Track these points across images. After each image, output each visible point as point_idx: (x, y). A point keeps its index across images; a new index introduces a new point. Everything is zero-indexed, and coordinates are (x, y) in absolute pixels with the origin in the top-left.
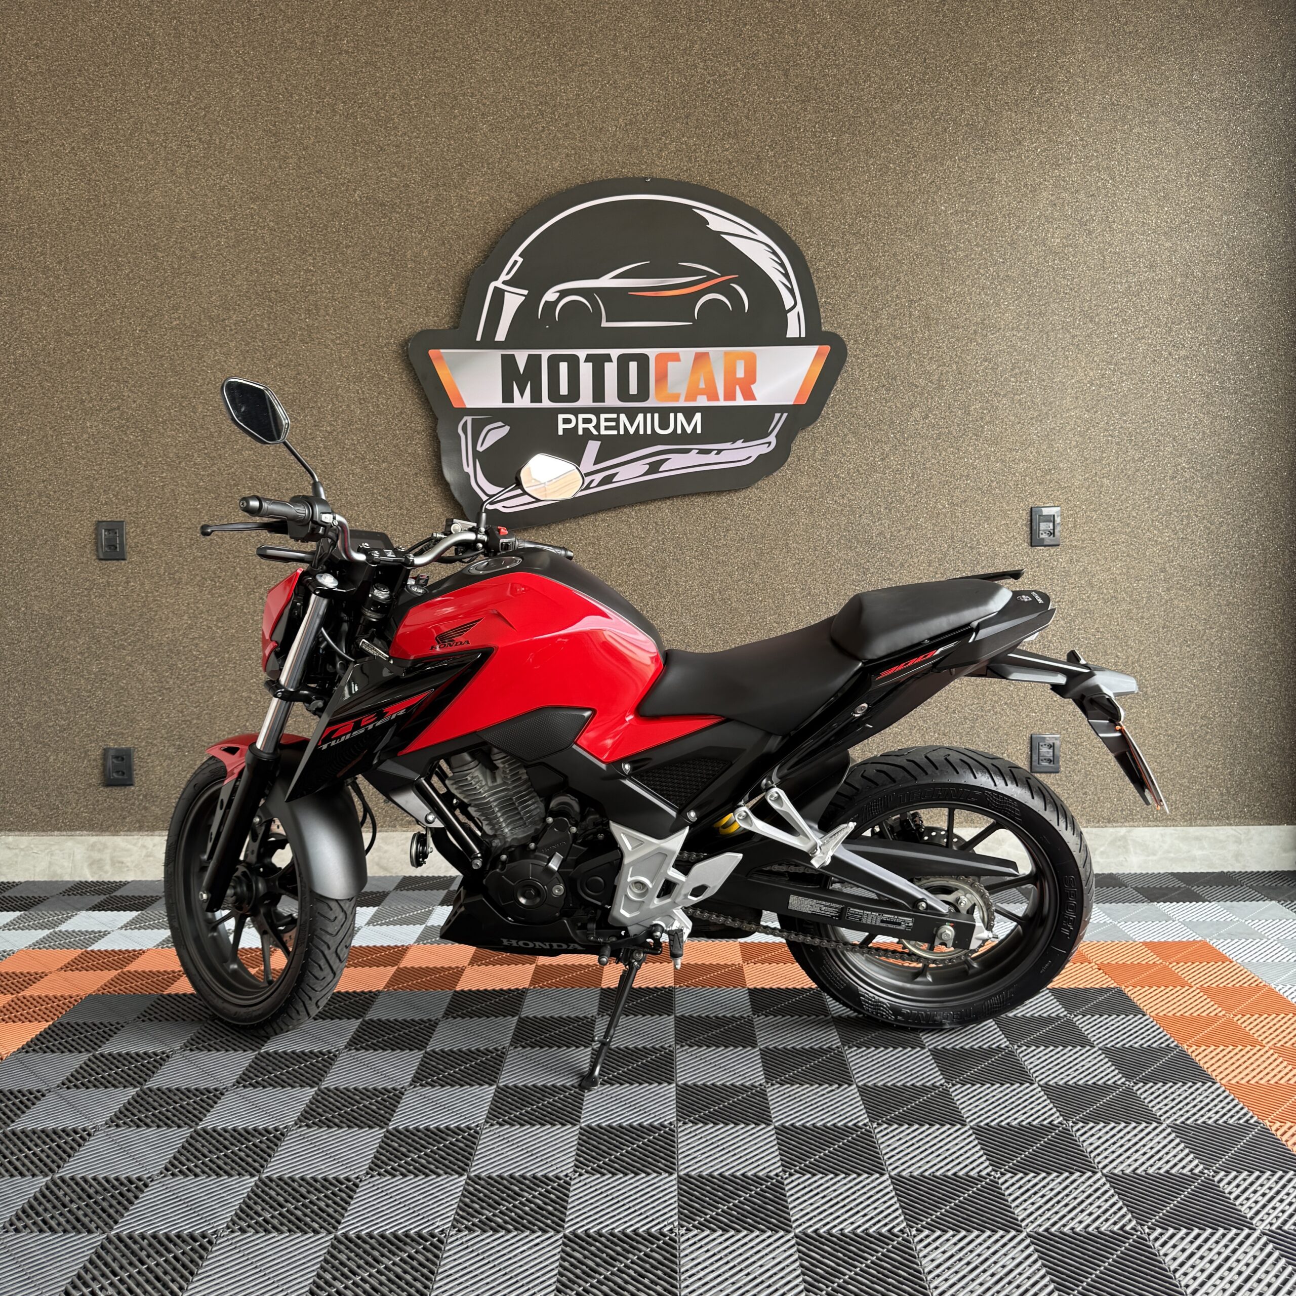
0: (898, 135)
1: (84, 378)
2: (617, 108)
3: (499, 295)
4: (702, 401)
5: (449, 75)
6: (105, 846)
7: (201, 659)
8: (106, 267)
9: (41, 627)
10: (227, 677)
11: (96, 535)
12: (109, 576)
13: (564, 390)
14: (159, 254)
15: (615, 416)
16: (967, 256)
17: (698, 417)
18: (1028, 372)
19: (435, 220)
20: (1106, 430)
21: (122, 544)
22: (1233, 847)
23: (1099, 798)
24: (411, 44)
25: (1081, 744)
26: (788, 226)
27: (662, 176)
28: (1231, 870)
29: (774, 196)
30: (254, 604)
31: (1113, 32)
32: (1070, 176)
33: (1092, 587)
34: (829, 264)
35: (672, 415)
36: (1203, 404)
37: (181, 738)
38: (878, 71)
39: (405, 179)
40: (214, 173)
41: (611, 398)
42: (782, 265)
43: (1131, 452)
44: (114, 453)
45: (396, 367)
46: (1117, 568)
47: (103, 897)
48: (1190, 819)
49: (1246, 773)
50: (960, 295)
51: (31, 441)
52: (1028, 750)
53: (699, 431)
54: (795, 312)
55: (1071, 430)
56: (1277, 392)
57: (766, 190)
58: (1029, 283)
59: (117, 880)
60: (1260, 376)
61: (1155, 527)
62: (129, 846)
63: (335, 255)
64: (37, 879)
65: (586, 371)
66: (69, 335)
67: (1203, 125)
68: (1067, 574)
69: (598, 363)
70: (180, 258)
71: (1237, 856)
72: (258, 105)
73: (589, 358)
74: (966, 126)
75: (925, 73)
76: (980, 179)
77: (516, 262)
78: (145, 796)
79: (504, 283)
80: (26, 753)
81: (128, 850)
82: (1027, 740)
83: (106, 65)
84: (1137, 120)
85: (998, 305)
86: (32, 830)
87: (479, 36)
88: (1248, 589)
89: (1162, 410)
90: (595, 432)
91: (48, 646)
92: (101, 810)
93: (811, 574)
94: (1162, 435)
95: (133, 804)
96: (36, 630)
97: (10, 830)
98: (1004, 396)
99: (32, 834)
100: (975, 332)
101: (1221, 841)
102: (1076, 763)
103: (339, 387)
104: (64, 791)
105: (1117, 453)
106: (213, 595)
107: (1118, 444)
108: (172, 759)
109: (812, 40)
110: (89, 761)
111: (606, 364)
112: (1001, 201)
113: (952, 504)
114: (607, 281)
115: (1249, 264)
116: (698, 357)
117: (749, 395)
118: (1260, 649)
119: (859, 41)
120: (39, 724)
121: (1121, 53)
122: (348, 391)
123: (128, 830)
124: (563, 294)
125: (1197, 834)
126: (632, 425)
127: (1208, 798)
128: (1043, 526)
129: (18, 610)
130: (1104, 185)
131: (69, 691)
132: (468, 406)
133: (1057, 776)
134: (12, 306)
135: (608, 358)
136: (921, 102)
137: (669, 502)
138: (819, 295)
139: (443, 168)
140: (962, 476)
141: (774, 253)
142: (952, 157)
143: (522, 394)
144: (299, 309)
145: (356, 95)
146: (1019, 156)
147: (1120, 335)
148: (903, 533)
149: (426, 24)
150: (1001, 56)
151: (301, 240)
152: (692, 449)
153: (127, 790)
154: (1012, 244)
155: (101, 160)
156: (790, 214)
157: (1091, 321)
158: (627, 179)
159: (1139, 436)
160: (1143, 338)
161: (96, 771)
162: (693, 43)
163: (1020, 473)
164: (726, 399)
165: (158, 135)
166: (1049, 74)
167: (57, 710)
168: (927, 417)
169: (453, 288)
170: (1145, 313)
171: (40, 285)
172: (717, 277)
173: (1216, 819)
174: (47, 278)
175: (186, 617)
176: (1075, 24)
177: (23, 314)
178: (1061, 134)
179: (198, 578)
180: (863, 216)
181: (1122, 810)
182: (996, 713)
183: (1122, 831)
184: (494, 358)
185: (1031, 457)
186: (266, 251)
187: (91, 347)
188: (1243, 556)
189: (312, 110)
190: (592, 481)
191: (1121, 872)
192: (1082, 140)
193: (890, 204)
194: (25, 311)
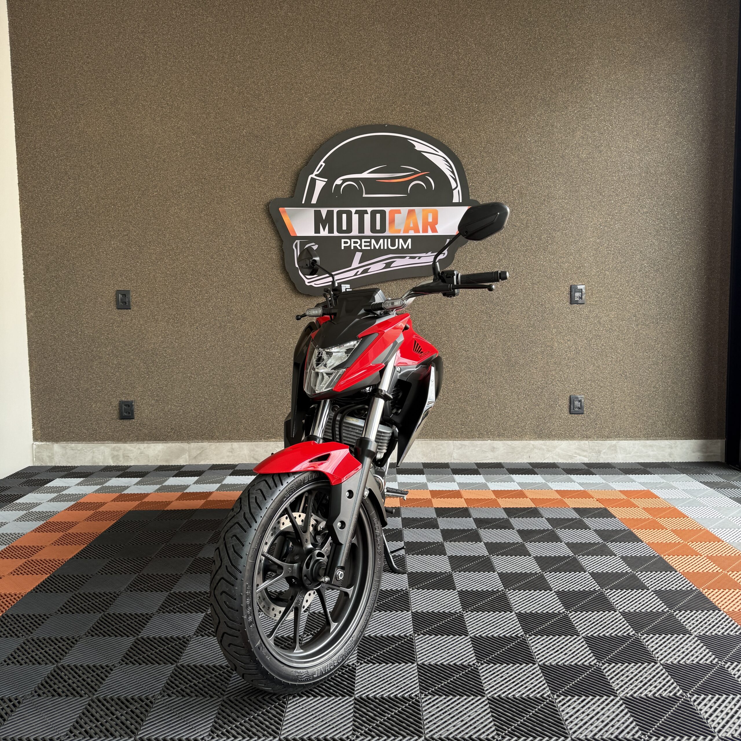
0: (508, 104)
1: (110, 220)
2: (371, 90)
3: (313, 181)
4: (412, 233)
5: (289, 73)
6: (120, 449)
7: (167, 358)
8: (121, 166)
9: (89, 342)
10: (180, 367)
11: (116, 297)
12: (122, 317)
13: (344, 227)
14: (147, 160)
15: (369, 240)
16: (540, 163)
17: (409, 241)
18: (570, 219)
19: (283, 144)
20: (607, 248)
21: (129, 302)
22: (669, 450)
23: (603, 427)
24: (271, 58)
25: (594, 400)
26: (453, 147)
27: (393, 123)
28: (667, 461)
29: (447, 134)
30: (193, 331)
31: (612, 54)
32: (591, 124)
33: (600, 324)
34: (474, 167)
35: (397, 240)
36: (655, 235)
37: (157, 396)
38: (498, 73)
39: (268, 124)
40: (174, 120)
41: (367, 232)
42: (451, 167)
43: (620, 258)
44: (125, 257)
45: (263, 216)
46: (612, 314)
47: (121, 472)
48: (648, 437)
49: (675, 415)
50: (537, 182)
51: (84, 251)
52: (568, 403)
53: (410, 247)
54: (457, 190)
55: (591, 247)
56: (690, 229)
57: (443, 131)
58: (571, 176)
59: (126, 465)
60: (683, 222)
61: (631, 295)
62: (132, 449)
63: (234, 161)
64: (86, 464)
65: (355, 218)
66: (103, 199)
67: (656, 100)
68: (588, 317)
69: (361, 215)
70: (157, 162)
71: (670, 455)
72: (196, 87)
73: (356, 212)
74: (541, 99)
75: (521, 74)
76: (547, 125)
77: (321, 165)
78: (140, 424)
79: (316, 175)
80: (81, 403)
81: (131, 450)
82: (568, 398)
83: (122, 67)
84: (624, 97)
85: (555, 187)
86: (84, 441)
87: (304, 55)
88: (676, 325)
89: (635, 238)
90: (359, 248)
91: (92, 351)
92: (118, 431)
93: (464, 317)
94: (635, 250)
95: (134, 428)
96: (86, 343)
97: (73, 441)
98: (558, 231)
99: (84, 442)
100: (544, 200)
101: (662, 447)
102: (592, 409)
103: (235, 225)
104: (99, 422)
105: (613, 259)
106: (173, 327)
107: (613, 254)
108: (153, 406)
109: (466, 57)
110: (112, 407)
111: (365, 215)
112: (557, 136)
113: (532, 284)
114: (365, 175)
115: (678, 167)
116: (410, 212)
117: (434, 230)
118: (682, 354)
119: (489, 58)
120: (88, 389)
121: (616, 64)
122: (240, 227)
123: (131, 441)
124: (345, 181)
125: (651, 444)
126: (377, 245)
127: (656, 426)
128: (577, 294)
129: (77, 333)
130: (607, 128)
131: (103, 373)
132: (298, 235)
133: (583, 416)
134: (75, 185)
135: (366, 212)
136: (519, 88)
137: (395, 282)
138: (468, 182)
139: (286, 119)
140: (537, 270)
141: (447, 161)
142: (534, 114)
143: (324, 229)
144: (216, 187)
145: (244, 83)
146: (566, 114)
147: (614, 201)
148: (509, 297)
149: (278, 48)
150: (558, 66)
151: (217, 153)
152: (406, 257)
153: (131, 421)
154: (563, 157)
155: (119, 114)
156: (454, 142)
157: (600, 195)
158: (376, 125)
159: (623, 251)
160: (626, 203)
161: (116, 412)
162: (408, 58)
163: (566, 269)
164: (423, 232)
165: (147, 102)
166: (581, 75)
167: (96, 382)
168: (521, 241)
169: (291, 178)
170: (627, 191)
171: (89, 175)
172: (420, 173)
173: (660, 437)
174: (92, 171)
175: (160, 337)
176: (594, 50)
177: (81, 189)
178: (587, 103)
179: (166, 318)
180: (490, 144)
181: (614, 432)
182: (553, 385)
183: (614, 442)
184: (310, 213)
185: (571, 261)
186: (200, 159)
187: (114, 205)
188: (674, 309)
189: (222, 90)
190: (358, 272)
191: (613, 462)
192: (597, 106)
193: (504, 137)
194: (82, 187)
